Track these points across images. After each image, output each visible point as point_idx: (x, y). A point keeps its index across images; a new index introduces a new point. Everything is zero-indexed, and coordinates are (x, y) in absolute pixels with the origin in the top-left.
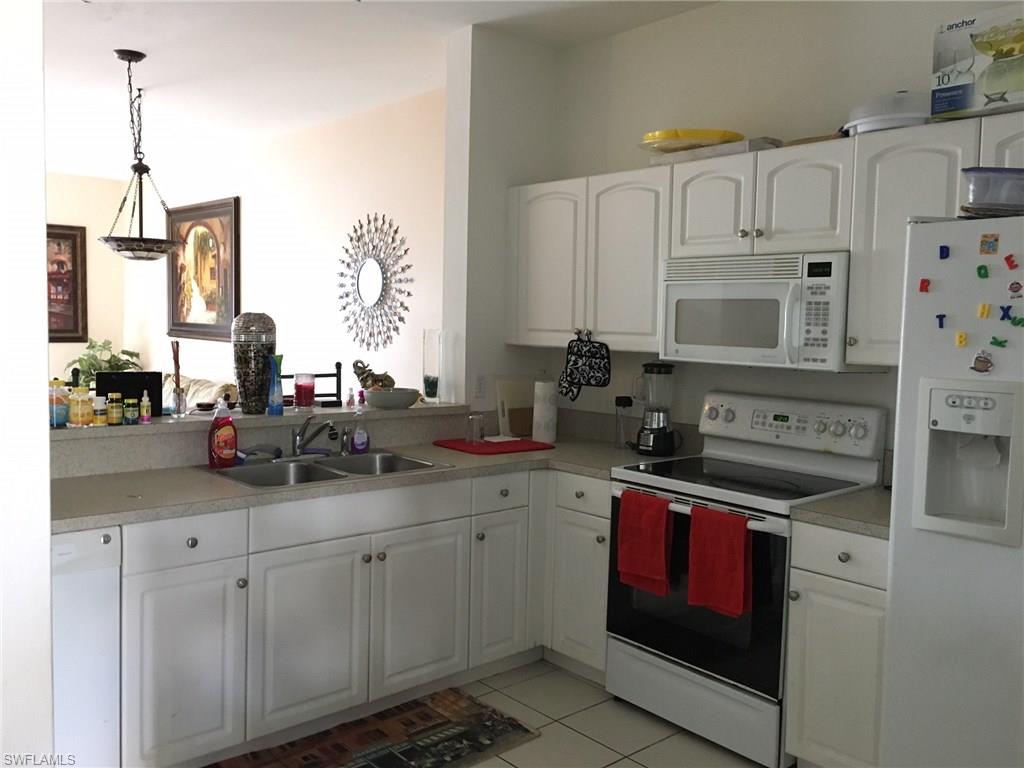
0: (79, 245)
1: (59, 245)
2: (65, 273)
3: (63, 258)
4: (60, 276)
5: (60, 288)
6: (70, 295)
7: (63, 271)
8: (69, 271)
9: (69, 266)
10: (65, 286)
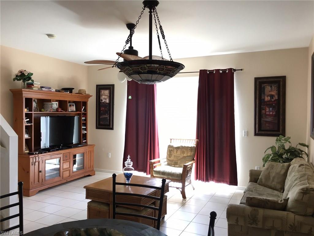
0: (281, 85)
1: (271, 87)
2: (274, 101)
3: (273, 93)
4: (271, 103)
5: (271, 109)
6: (276, 112)
7: (273, 100)
8: (275, 100)
9: (276, 97)
10: (274, 107)
